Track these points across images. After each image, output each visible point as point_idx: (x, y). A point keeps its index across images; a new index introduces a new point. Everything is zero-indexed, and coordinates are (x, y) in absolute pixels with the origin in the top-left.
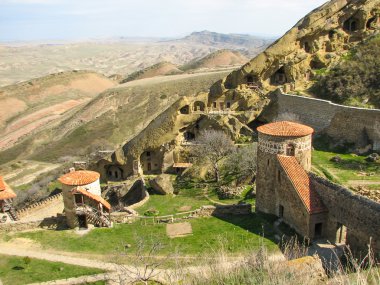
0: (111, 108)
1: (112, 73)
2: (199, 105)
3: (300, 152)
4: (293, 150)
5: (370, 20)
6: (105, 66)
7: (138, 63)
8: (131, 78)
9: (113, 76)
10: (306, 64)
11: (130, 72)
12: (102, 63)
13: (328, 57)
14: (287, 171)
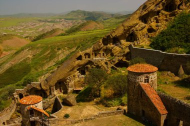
0: (29, 56)
1: (26, 35)
2: (87, 55)
3: (152, 81)
4: (148, 80)
5: (180, 5)
6: (22, 31)
7: (41, 29)
8: (38, 38)
9: (27, 37)
10: (145, 30)
11: (37, 35)
12: (20, 30)
13: (157, 26)
14: (146, 92)
